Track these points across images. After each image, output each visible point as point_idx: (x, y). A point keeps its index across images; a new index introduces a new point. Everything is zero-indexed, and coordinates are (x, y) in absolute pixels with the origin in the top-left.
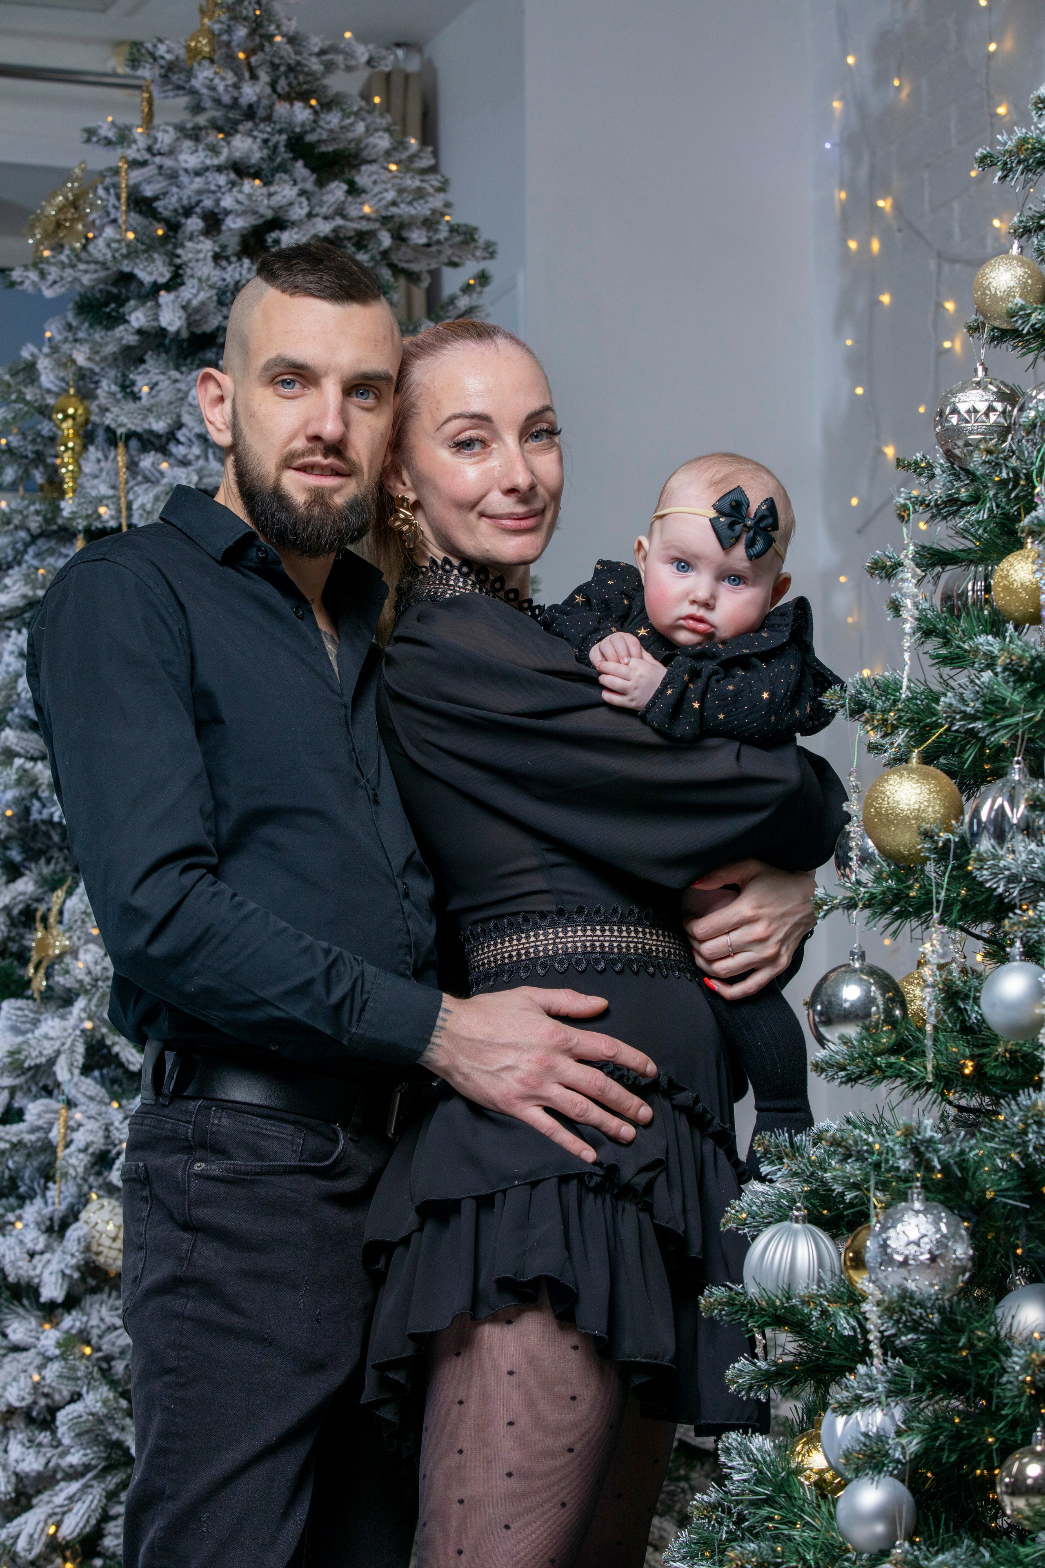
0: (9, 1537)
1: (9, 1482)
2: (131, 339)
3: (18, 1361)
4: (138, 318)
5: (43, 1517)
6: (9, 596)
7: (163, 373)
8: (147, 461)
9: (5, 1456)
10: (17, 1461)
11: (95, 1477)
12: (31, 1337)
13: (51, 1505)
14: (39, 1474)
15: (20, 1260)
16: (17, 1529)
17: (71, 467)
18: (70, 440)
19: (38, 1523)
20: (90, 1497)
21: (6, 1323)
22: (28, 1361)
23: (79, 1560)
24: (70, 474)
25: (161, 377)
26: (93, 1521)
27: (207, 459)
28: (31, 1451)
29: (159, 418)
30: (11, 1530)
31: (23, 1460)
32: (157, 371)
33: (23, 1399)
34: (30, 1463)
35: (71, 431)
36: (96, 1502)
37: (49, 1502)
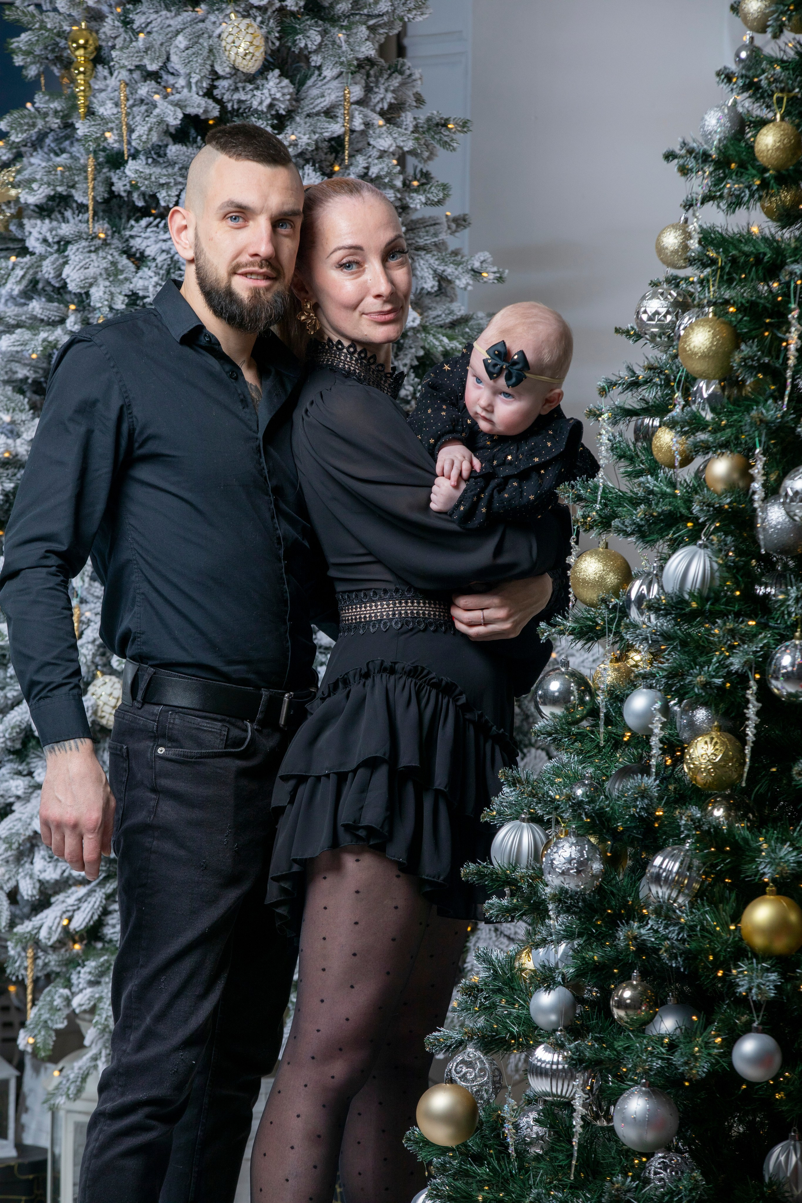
0: (34, 928)
1: (34, 888)
5: (59, 914)
6: (36, 198)
7: (156, 12)
8: (143, 90)
9: (31, 867)
10: (41, 872)
11: (98, 884)
13: (65, 905)
14: (57, 882)
16: (40, 922)
17: (82, 88)
18: (82, 65)
19: (55, 918)
20: (94, 899)
21: (33, 765)
23: (85, 942)
24: (81, 93)
25: (155, 16)
26: (96, 917)
27: (190, 90)
28: (51, 864)
29: (152, 60)
30: (35, 923)
31: (45, 871)
32: (151, 11)
34: (50, 873)
35: (83, 58)
36: (98, 903)
37: (63, 902)
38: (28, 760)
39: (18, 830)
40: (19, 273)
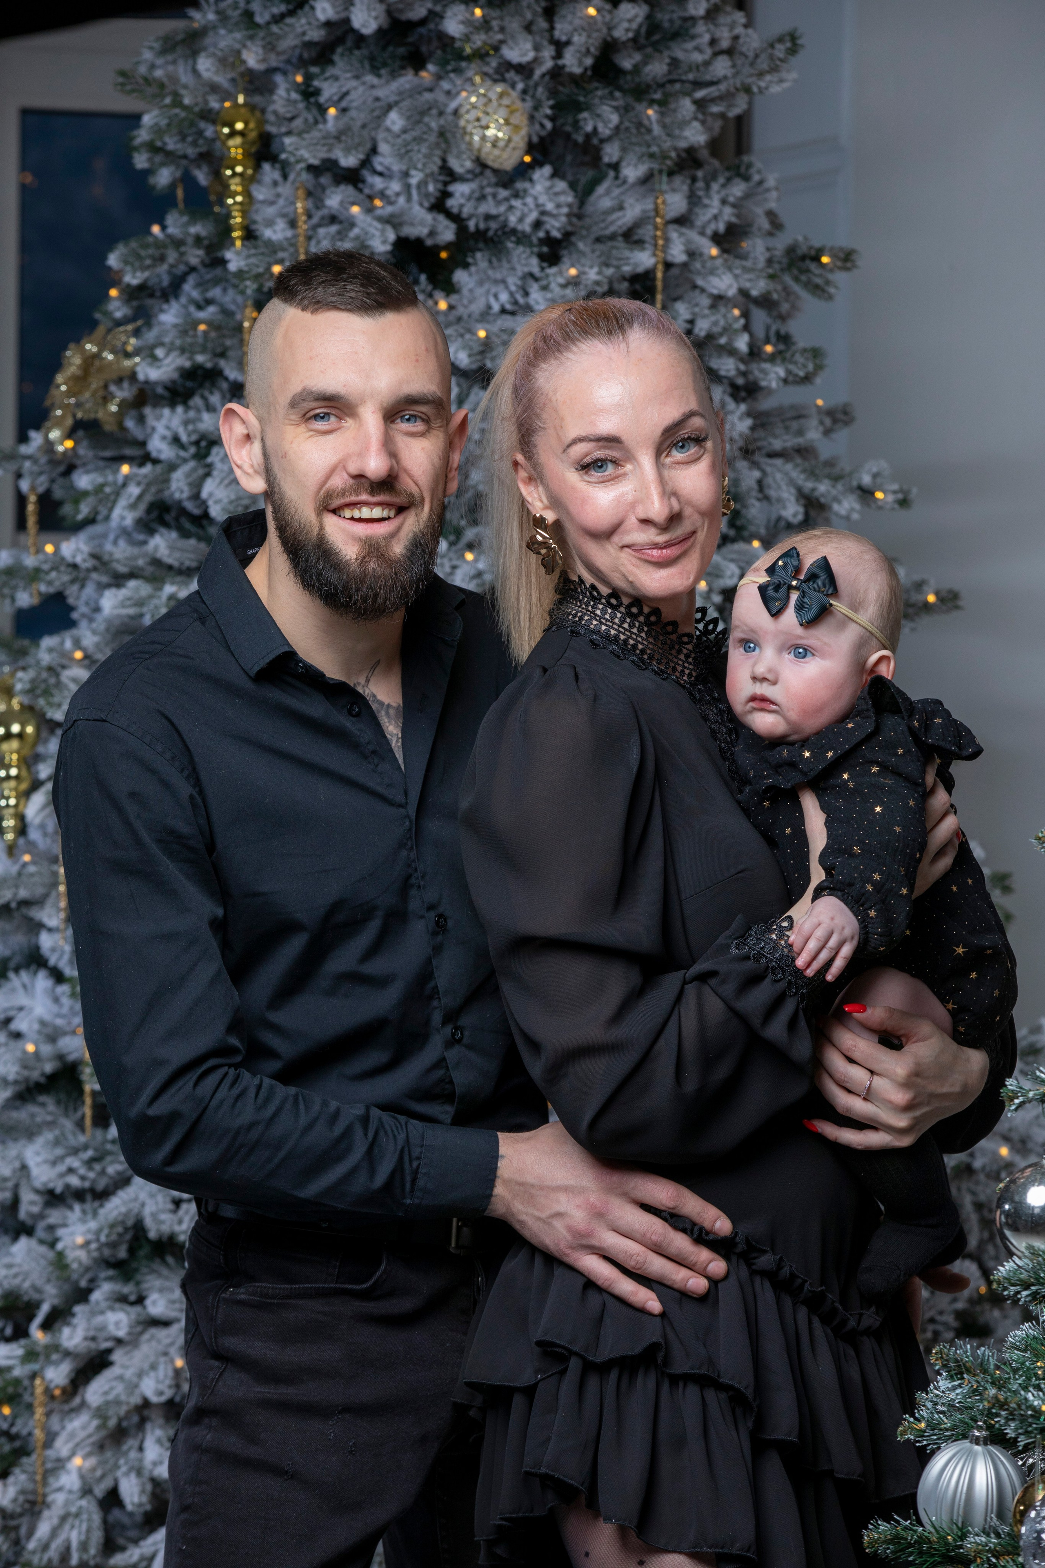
0: (142, 1558)
1: (143, 1491)
2: (316, 35)
3: (159, 1341)
4: (324, 10)
7: (357, 77)
8: (334, 200)
9: (138, 1455)
12: (174, 1310)
15: (163, 1211)
16: (152, 1549)
17: (239, 199)
18: (239, 163)
22: (168, 1341)
24: (237, 207)
25: (354, 83)
27: (409, 199)
29: (347, 151)
32: (349, 75)
33: (161, 1393)
35: (240, 151)
38: (138, 1277)
39: (118, 1395)
40: (134, 490)
